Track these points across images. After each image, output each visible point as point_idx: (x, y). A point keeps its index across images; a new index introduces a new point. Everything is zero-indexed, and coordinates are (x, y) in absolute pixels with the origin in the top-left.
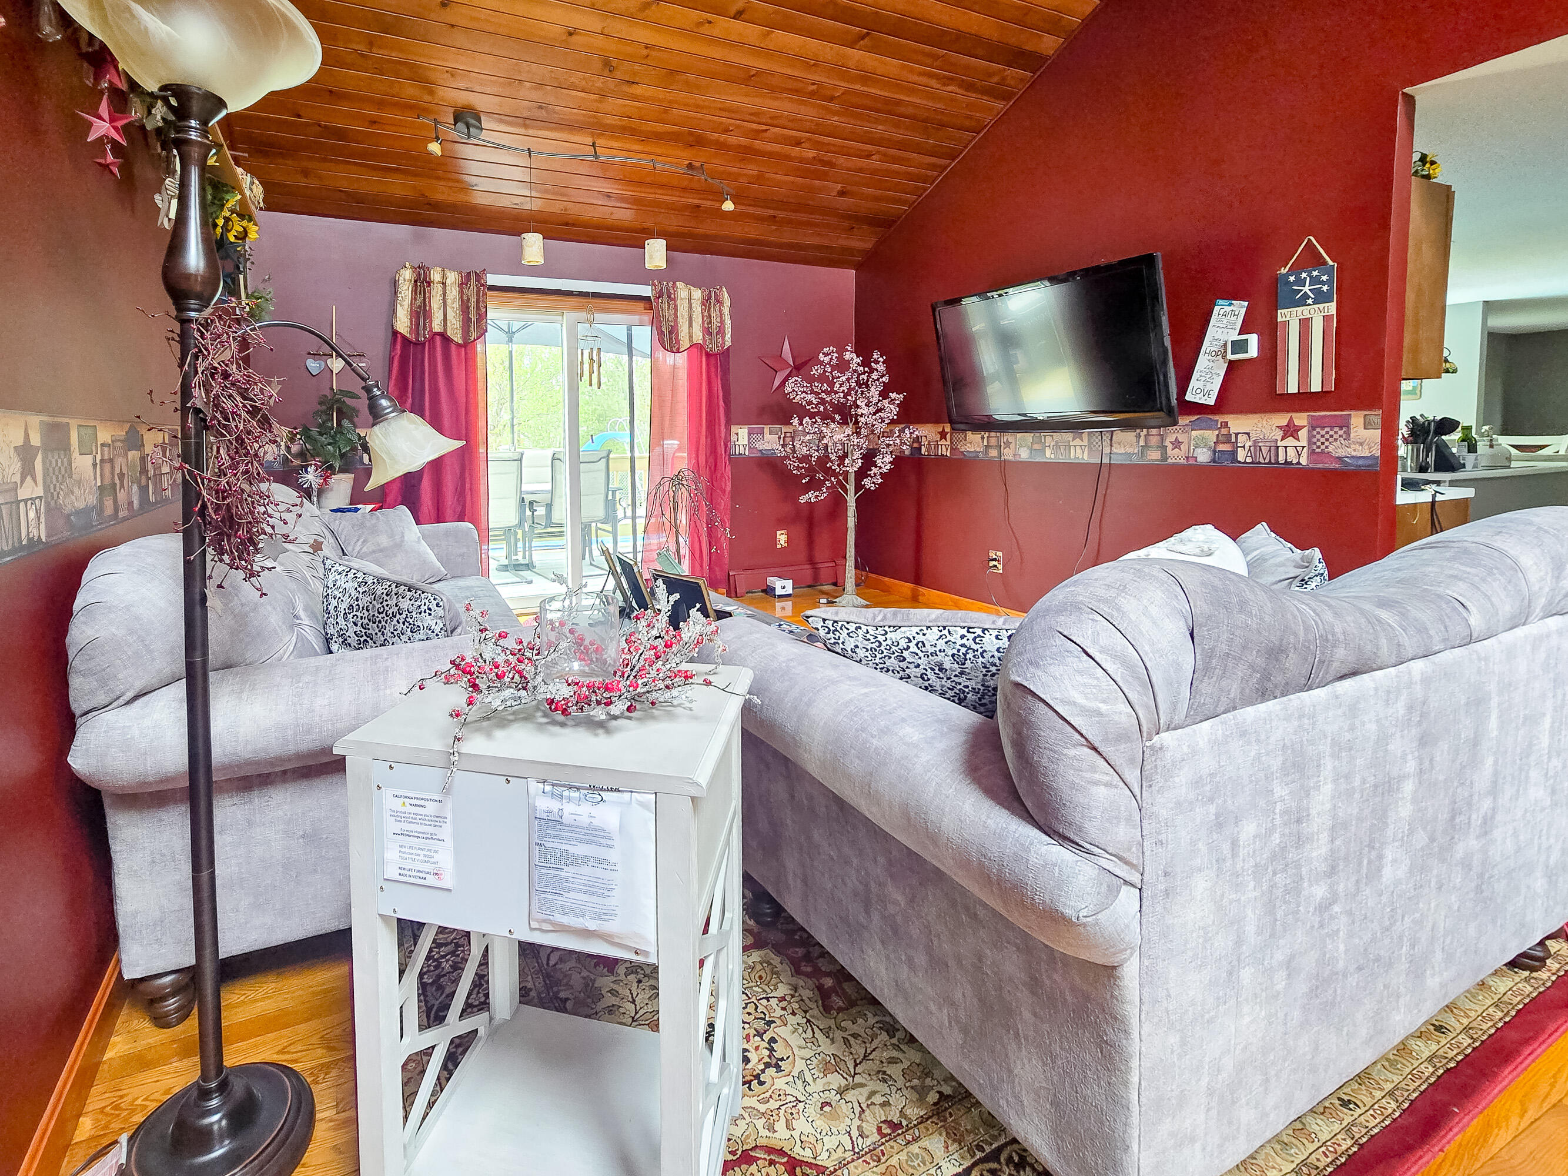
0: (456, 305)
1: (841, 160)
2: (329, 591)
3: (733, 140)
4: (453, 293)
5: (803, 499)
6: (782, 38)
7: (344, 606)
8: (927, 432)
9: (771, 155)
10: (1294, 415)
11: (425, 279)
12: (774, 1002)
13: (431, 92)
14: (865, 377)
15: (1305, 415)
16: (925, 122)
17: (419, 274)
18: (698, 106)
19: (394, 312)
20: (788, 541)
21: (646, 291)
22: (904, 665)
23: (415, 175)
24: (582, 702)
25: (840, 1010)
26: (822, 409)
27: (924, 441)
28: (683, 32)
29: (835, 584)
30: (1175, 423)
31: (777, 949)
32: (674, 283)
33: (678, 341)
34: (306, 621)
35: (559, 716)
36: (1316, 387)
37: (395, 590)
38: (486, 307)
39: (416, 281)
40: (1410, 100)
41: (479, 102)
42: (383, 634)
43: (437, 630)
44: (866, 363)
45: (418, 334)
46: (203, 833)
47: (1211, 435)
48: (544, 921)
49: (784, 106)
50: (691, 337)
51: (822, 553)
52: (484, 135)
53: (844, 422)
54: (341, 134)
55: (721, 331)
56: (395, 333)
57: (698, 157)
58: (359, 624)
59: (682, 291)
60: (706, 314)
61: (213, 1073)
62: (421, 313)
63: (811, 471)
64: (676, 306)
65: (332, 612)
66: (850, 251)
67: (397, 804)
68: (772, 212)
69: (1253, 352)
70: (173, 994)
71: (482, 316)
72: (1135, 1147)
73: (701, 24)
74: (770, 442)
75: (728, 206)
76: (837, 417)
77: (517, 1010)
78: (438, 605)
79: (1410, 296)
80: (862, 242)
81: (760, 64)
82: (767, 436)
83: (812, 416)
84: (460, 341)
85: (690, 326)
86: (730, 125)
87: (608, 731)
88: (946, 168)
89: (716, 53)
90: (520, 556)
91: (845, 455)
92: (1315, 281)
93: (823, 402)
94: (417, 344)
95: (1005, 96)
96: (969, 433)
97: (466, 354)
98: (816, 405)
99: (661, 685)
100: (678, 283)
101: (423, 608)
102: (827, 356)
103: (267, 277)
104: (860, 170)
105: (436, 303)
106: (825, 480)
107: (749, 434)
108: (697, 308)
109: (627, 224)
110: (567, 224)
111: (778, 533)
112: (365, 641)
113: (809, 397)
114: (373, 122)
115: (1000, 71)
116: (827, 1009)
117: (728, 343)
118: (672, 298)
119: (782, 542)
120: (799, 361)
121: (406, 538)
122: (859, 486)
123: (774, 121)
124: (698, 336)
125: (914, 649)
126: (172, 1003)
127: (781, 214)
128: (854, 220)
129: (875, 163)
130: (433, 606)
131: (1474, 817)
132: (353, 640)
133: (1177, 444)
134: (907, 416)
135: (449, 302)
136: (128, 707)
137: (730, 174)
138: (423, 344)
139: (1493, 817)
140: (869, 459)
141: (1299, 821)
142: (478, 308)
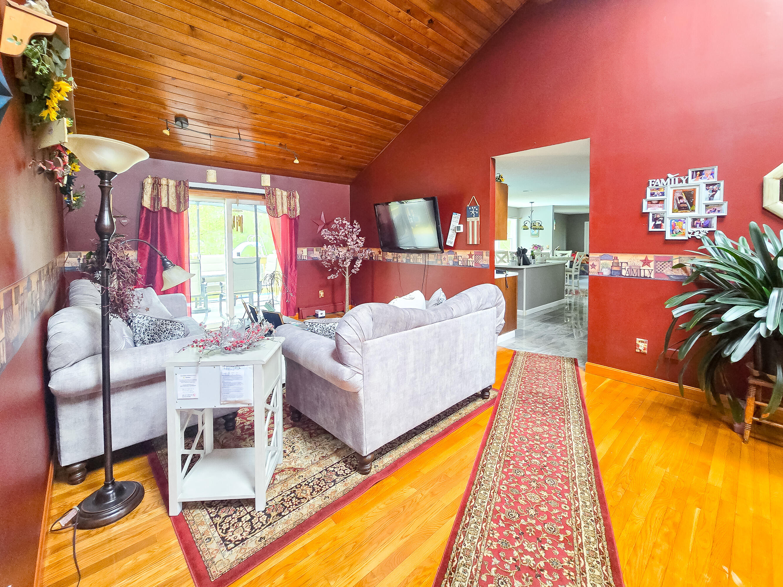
0: (174, 195)
1: (341, 147)
2: (136, 325)
3: (298, 136)
4: (172, 190)
5: (329, 278)
6: (314, 105)
7: (144, 329)
8: (375, 251)
9: (313, 143)
10: (471, 251)
11: (158, 183)
12: (295, 439)
13: (165, 109)
14: (351, 230)
15: (474, 251)
16: (370, 137)
17: (155, 181)
18: (282, 124)
19: (142, 197)
20: (324, 295)
21: (263, 191)
22: (330, 334)
23: (154, 138)
24: (235, 347)
25: (315, 437)
26: (335, 242)
27: (374, 255)
28: (275, 99)
29: (343, 311)
30: (443, 252)
31: (299, 426)
32: (275, 189)
33: (277, 213)
34: (127, 336)
35: (228, 351)
36: (476, 243)
37: (165, 323)
38: (188, 196)
39: (153, 184)
40: (494, 160)
41: (187, 114)
42: (160, 338)
43: (182, 335)
44: (352, 224)
45: (154, 207)
46: (107, 402)
47: (453, 256)
48: (225, 401)
49: (317, 128)
50: (283, 211)
51: (338, 298)
52: (189, 127)
53: (344, 246)
54: (117, 120)
55: (295, 209)
56: (143, 207)
57: (283, 141)
58: (150, 336)
59: (278, 192)
60: (289, 202)
61: (109, 479)
62: (156, 198)
63: (332, 267)
64: (276, 199)
65: (138, 332)
66: (347, 178)
67: (182, 378)
68: (316, 163)
69: (462, 230)
70: (79, 471)
71: (186, 201)
72: (364, 433)
73: (283, 98)
74: (316, 254)
75: (296, 161)
76: (342, 245)
77: (213, 450)
78: (182, 326)
79: (496, 216)
80: (352, 175)
81: (306, 112)
82: (315, 252)
83: (332, 244)
84: (176, 211)
85: (282, 206)
86: (297, 132)
87: (242, 354)
88: (380, 152)
89: (289, 107)
90: (203, 306)
91: (345, 260)
92: (475, 210)
93: (336, 239)
94: (154, 212)
95: (397, 132)
96: (388, 253)
97: (178, 217)
98: (333, 241)
99: (256, 340)
100: (276, 189)
101: (176, 328)
102: (337, 221)
103: (82, 186)
104: (348, 151)
105: (164, 194)
106: (337, 270)
107: (308, 251)
108: (285, 199)
109: (253, 163)
110: (226, 162)
111: (320, 291)
112: (152, 341)
113: (330, 237)
114: (135, 117)
115: (393, 124)
116: (311, 437)
117: (298, 213)
118: (274, 195)
119: (322, 295)
120: (328, 222)
121: (153, 302)
122: (350, 272)
123: (313, 132)
124: (286, 211)
125: (332, 329)
126: (79, 475)
127: (319, 164)
128: (348, 168)
129: (353, 149)
130: (180, 327)
131: (457, 359)
132: (147, 341)
133: (445, 259)
134: (367, 245)
135: (170, 194)
136: (71, 367)
137: (297, 148)
138: (157, 212)
139: (463, 359)
140: (353, 262)
141: (405, 360)
142: (184, 197)
